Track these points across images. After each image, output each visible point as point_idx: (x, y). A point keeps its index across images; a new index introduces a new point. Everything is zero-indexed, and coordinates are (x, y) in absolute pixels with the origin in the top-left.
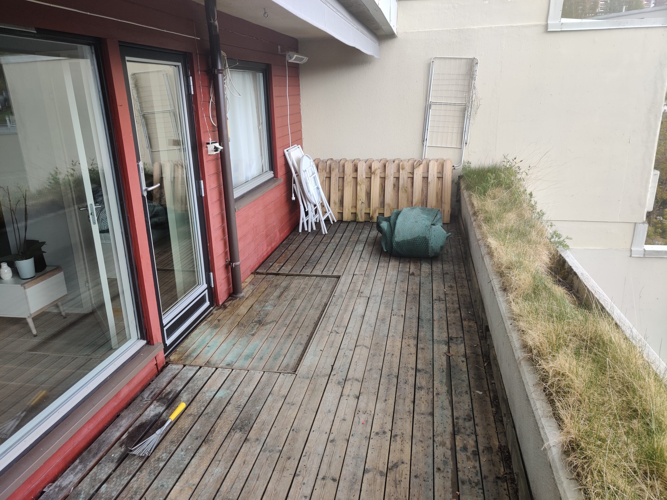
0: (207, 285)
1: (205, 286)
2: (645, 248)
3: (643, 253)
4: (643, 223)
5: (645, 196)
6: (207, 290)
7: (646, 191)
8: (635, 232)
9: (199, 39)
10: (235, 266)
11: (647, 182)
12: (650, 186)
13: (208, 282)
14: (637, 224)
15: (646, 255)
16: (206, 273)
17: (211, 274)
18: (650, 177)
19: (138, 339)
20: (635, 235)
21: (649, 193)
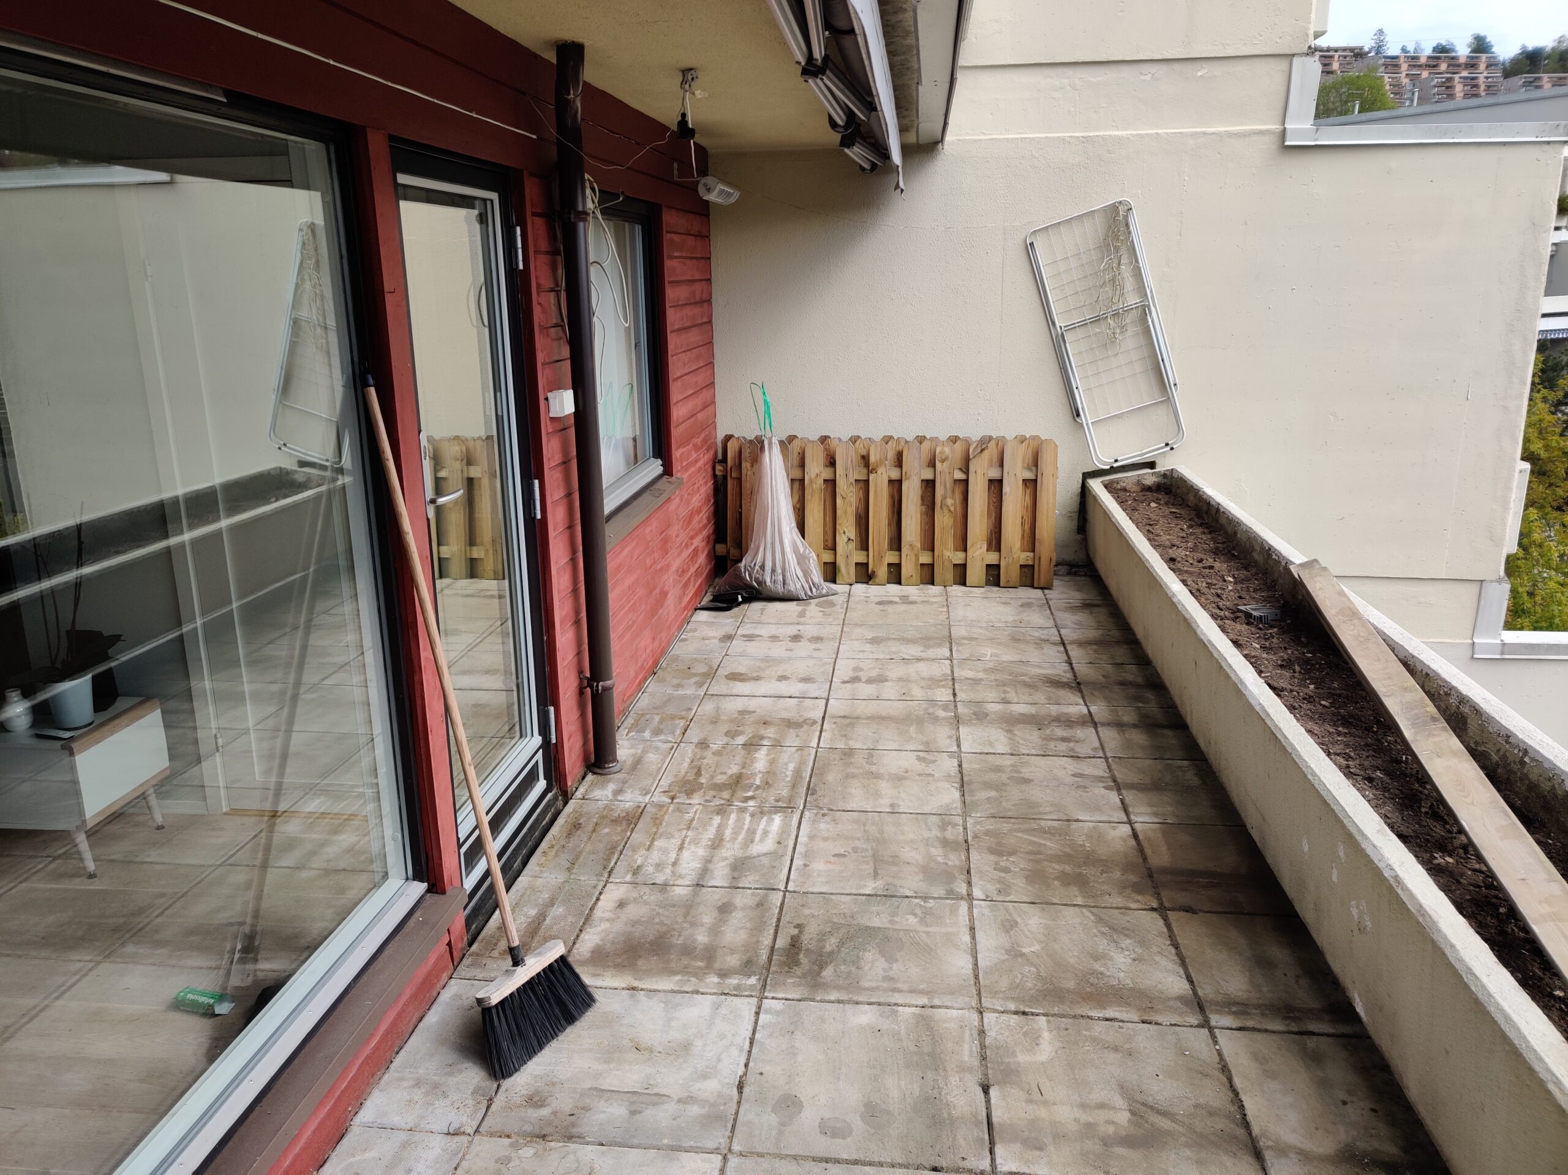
0: (540, 738)
1: (538, 740)
2: (1503, 638)
3: (1499, 649)
4: (1499, 581)
5: (1504, 520)
6: (541, 750)
7: (1506, 508)
8: (1482, 602)
9: (535, 137)
10: (605, 689)
11: (1508, 488)
12: (1513, 497)
13: (544, 730)
14: (1484, 583)
15: (1508, 656)
16: (541, 707)
17: (552, 709)
18: (1514, 476)
19: (407, 879)
20: (1481, 608)
21: (1511, 511)
